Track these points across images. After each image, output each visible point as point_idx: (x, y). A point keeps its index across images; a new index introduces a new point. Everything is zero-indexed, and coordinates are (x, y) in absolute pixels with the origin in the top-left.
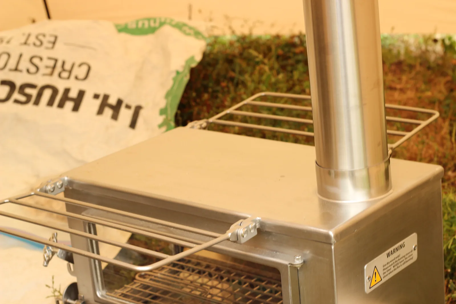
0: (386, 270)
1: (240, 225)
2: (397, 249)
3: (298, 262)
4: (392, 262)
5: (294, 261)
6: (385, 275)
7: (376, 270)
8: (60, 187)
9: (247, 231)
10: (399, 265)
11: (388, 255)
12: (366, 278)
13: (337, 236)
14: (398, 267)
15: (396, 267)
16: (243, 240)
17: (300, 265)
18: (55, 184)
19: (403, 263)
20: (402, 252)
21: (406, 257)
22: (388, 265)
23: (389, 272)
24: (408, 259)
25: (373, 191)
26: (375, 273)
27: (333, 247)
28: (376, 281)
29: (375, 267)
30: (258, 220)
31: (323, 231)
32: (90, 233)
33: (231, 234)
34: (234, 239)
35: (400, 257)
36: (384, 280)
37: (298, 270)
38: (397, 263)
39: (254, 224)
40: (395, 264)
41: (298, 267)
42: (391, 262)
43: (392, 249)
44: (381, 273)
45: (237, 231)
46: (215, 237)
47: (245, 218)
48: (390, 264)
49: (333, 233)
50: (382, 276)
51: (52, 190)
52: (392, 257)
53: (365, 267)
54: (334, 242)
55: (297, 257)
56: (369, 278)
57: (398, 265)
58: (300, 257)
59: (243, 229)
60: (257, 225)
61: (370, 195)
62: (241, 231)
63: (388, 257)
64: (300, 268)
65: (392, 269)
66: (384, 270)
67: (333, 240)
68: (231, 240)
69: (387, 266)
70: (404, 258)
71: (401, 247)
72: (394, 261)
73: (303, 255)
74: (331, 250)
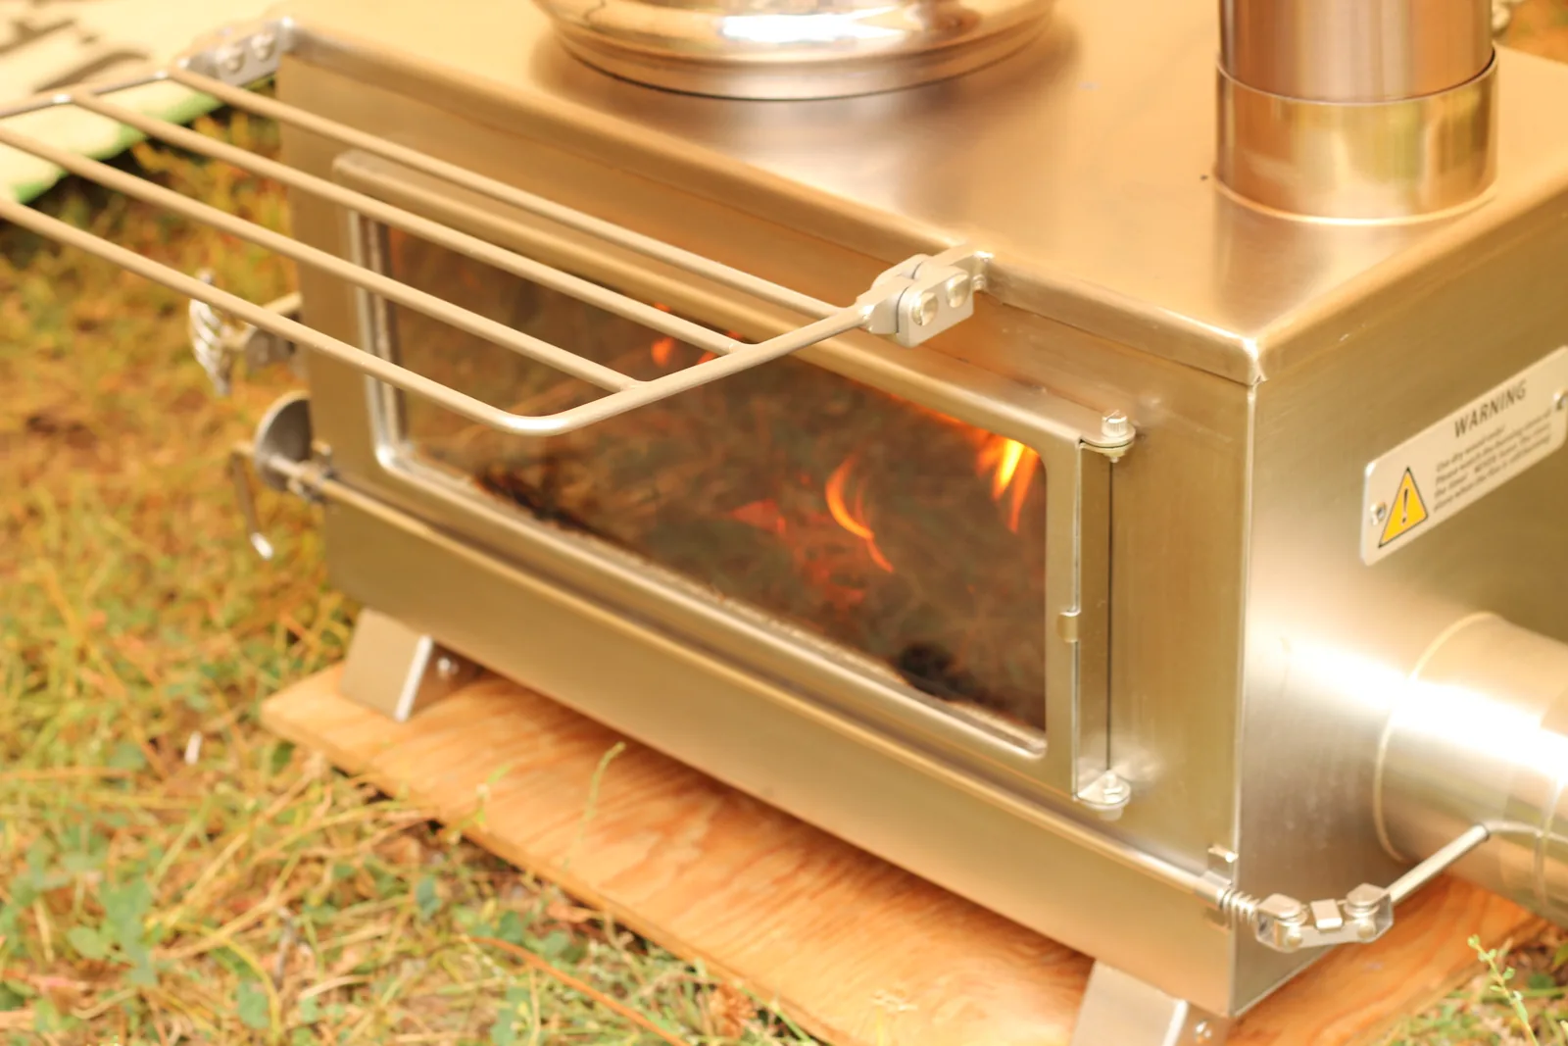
0: (1446, 484)
1: (913, 277)
2: (1494, 407)
3: (1114, 436)
4: (1473, 454)
5: (1099, 433)
6: (1443, 497)
7: (1408, 484)
8: (261, 54)
9: (934, 300)
10: (1499, 462)
11: (1461, 428)
12: (1370, 508)
13: (1271, 358)
14: (1492, 472)
15: (1485, 471)
16: (916, 336)
17: (1121, 451)
18: (246, 42)
19: (1512, 454)
20: (1512, 418)
21: (1526, 434)
22: (1458, 464)
23: (1457, 489)
24: (1533, 441)
26: (1406, 493)
27: (1252, 397)
28: (1404, 520)
29: (1408, 470)
30: (982, 260)
31: (1221, 331)
33: (876, 309)
34: (886, 328)
35: (1503, 436)
36: (1436, 518)
37: (1111, 464)
38: (1490, 455)
39: (965, 277)
40: (1484, 459)
41: (1115, 455)
42: (1468, 451)
43: (1476, 405)
44: (1428, 489)
45: (895, 297)
46: (817, 317)
47: (932, 250)
48: (1466, 458)
49: (1258, 345)
50: (1430, 503)
51: (233, 65)
52: (1473, 435)
53: (1370, 469)
54: (1259, 378)
55: (1112, 421)
56: (1379, 511)
57: (1494, 465)
58: (1124, 419)
59: (921, 295)
60: (975, 278)
62: (913, 301)
63: (1458, 434)
64: (1122, 459)
65: (1472, 477)
66: (1440, 479)
67: (1258, 373)
68: (870, 329)
69: (1451, 467)
70: (1517, 440)
71: (1510, 397)
72: (1481, 449)
73: (1136, 412)
74: (1242, 407)
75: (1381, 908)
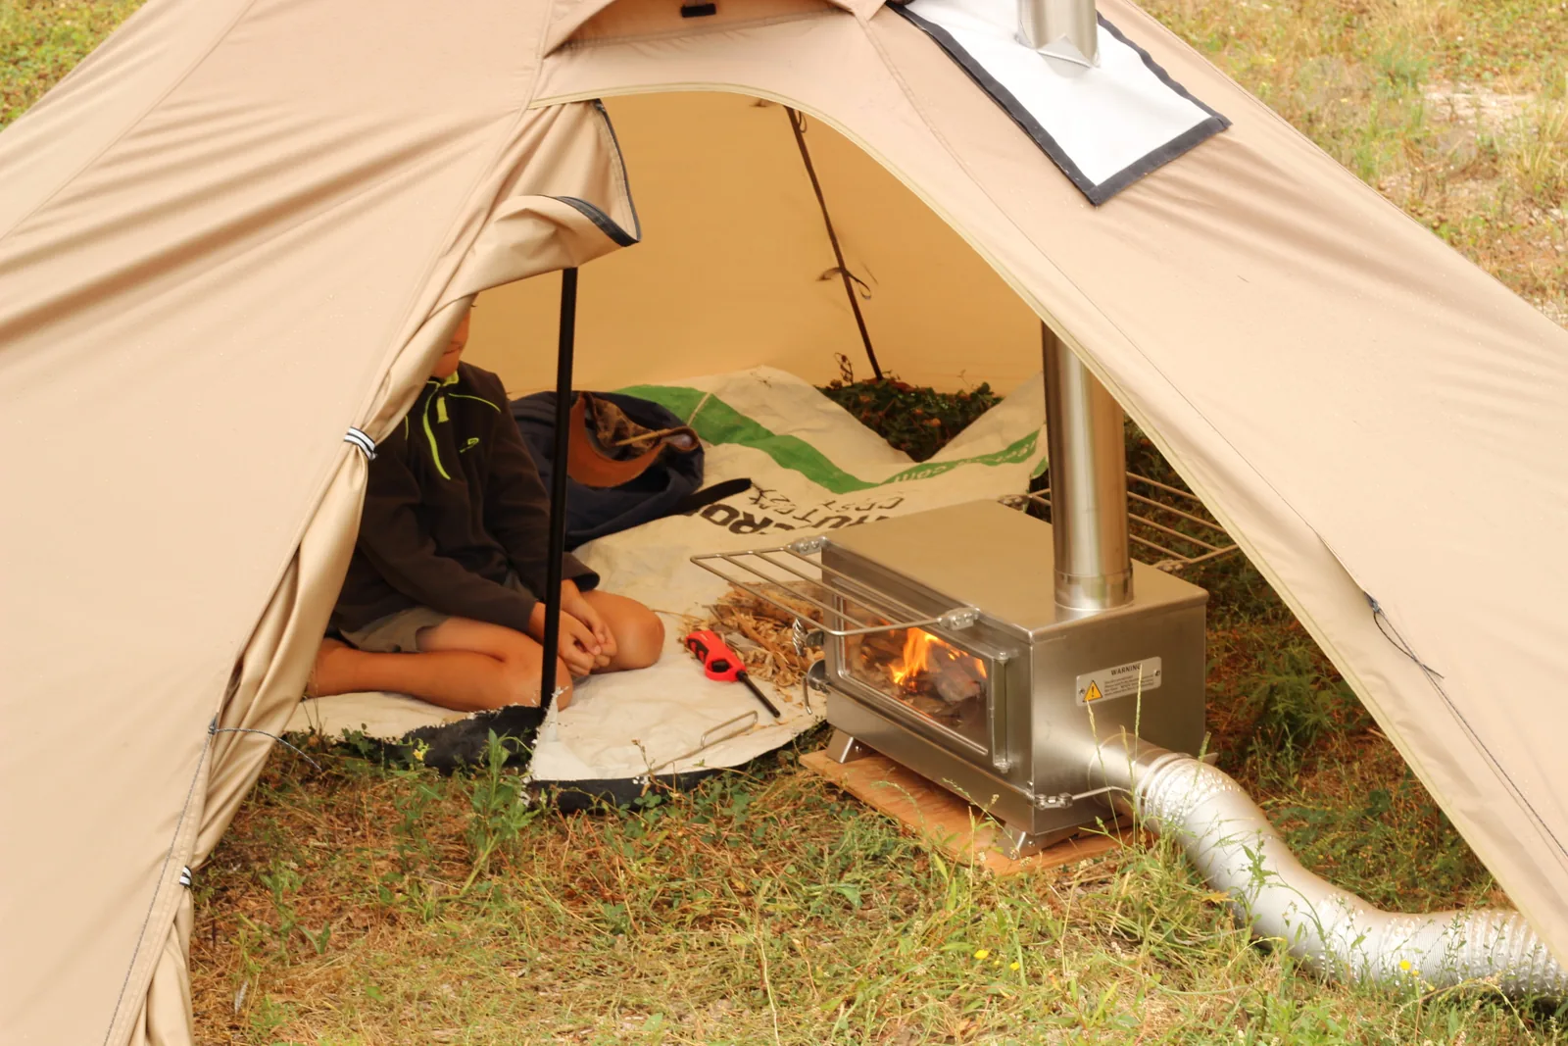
0: (1110, 689)
1: (960, 611)
2: (1128, 669)
3: (1004, 658)
4: (1120, 682)
5: (998, 657)
6: (1108, 693)
7: (1093, 685)
9: (966, 620)
10: (1132, 687)
11: (1114, 673)
12: (1079, 690)
13: (1035, 636)
14: (1129, 690)
15: (1126, 689)
16: (954, 629)
17: (1005, 663)
21: (1143, 680)
22: (1113, 684)
23: (1114, 692)
24: (1147, 683)
25: (1108, 601)
26: (1093, 688)
27: (1032, 648)
28: (1093, 696)
29: (1094, 681)
30: (978, 611)
31: (1022, 629)
32: (839, 609)
33: (943, 620)
34: (945, 625)
35: (1133, 680)
36: (1105, 699)
37: (1003, 669)
38: (1128, 684)
39: (972, 615)
40: (1125, 685)
42: (1118, 680)
43: (1119, 667)
44: (1102, 689)
45: (949, 617)
47: (967, 607)
48: (1116, 683)
49: (1032, 633)
50: (1104, 693)
52: (1118, 676)
53: (1078, 678)
55: (1002, 654)
56: (1082, 691)
57: (1129, 687)
58: (1005, 653)
59: (956, 616)
60: (976, 616)
61: (1103, 605)
62: (953, 618)
63: (1113, 675)
64: (1005, 666)
65: (1119, 688)
66: (1107, 687)
67: (1034, 641)
68: (941, 625)
69: (1111, 684)
71: (1134, 668)
72: (1123, 681)
73: (1009, 653)
74: (1029, 651)
75: (1068, 800)
